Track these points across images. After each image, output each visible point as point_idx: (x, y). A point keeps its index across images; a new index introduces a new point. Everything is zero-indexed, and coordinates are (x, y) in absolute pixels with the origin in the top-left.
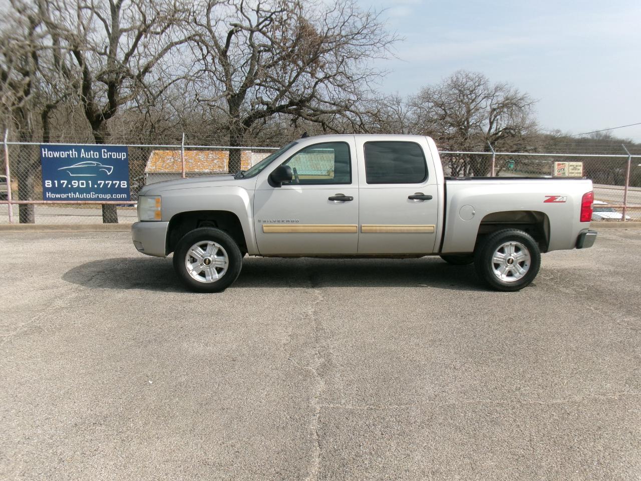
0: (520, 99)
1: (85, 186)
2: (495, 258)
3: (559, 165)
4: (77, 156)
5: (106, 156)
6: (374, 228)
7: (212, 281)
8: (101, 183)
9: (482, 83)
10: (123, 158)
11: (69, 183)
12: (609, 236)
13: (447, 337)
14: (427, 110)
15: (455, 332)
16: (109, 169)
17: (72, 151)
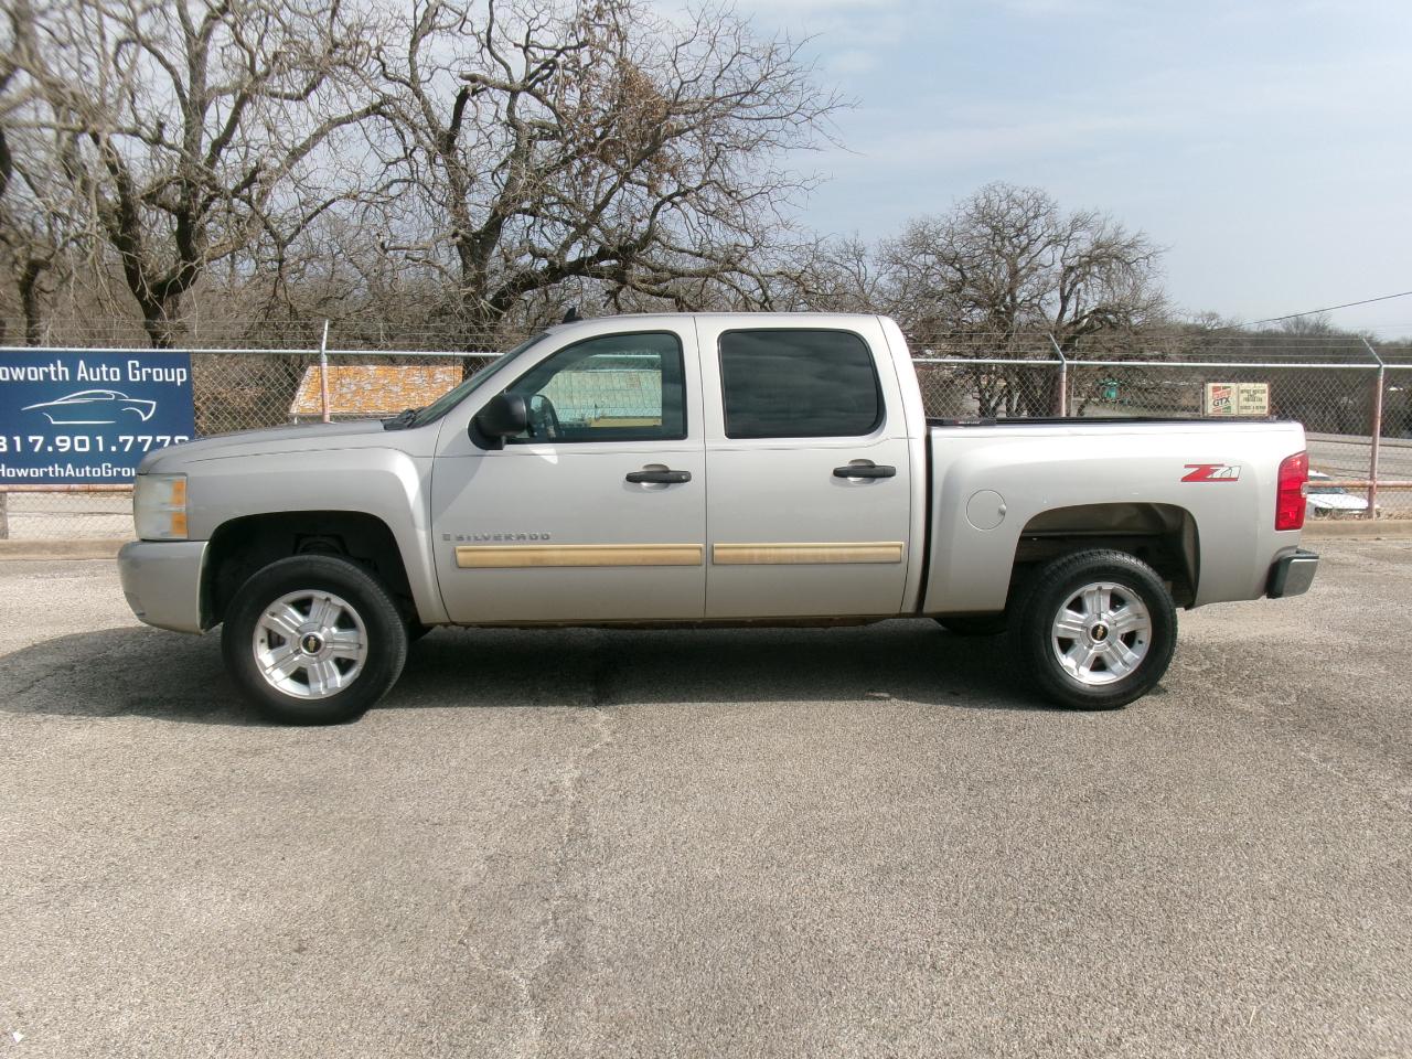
0: (1126, 247)
1: (87, 449)
2: (1060, 626)
3: (1215, 389)
4: (67, 378)
5: (137, 375)
6: (747, 552)
7: (324, 693)
8: (126, 441)
9: (1042, 211)
10: (179, 381)
11: (49, 441)
12: (1340, 555)
13: (922, 857)
14: (923, 271)
15: (947, 838)
16: (146, 409)
17: (56, 366)
